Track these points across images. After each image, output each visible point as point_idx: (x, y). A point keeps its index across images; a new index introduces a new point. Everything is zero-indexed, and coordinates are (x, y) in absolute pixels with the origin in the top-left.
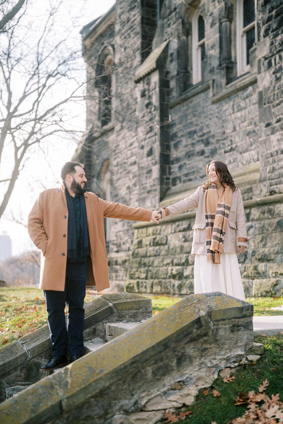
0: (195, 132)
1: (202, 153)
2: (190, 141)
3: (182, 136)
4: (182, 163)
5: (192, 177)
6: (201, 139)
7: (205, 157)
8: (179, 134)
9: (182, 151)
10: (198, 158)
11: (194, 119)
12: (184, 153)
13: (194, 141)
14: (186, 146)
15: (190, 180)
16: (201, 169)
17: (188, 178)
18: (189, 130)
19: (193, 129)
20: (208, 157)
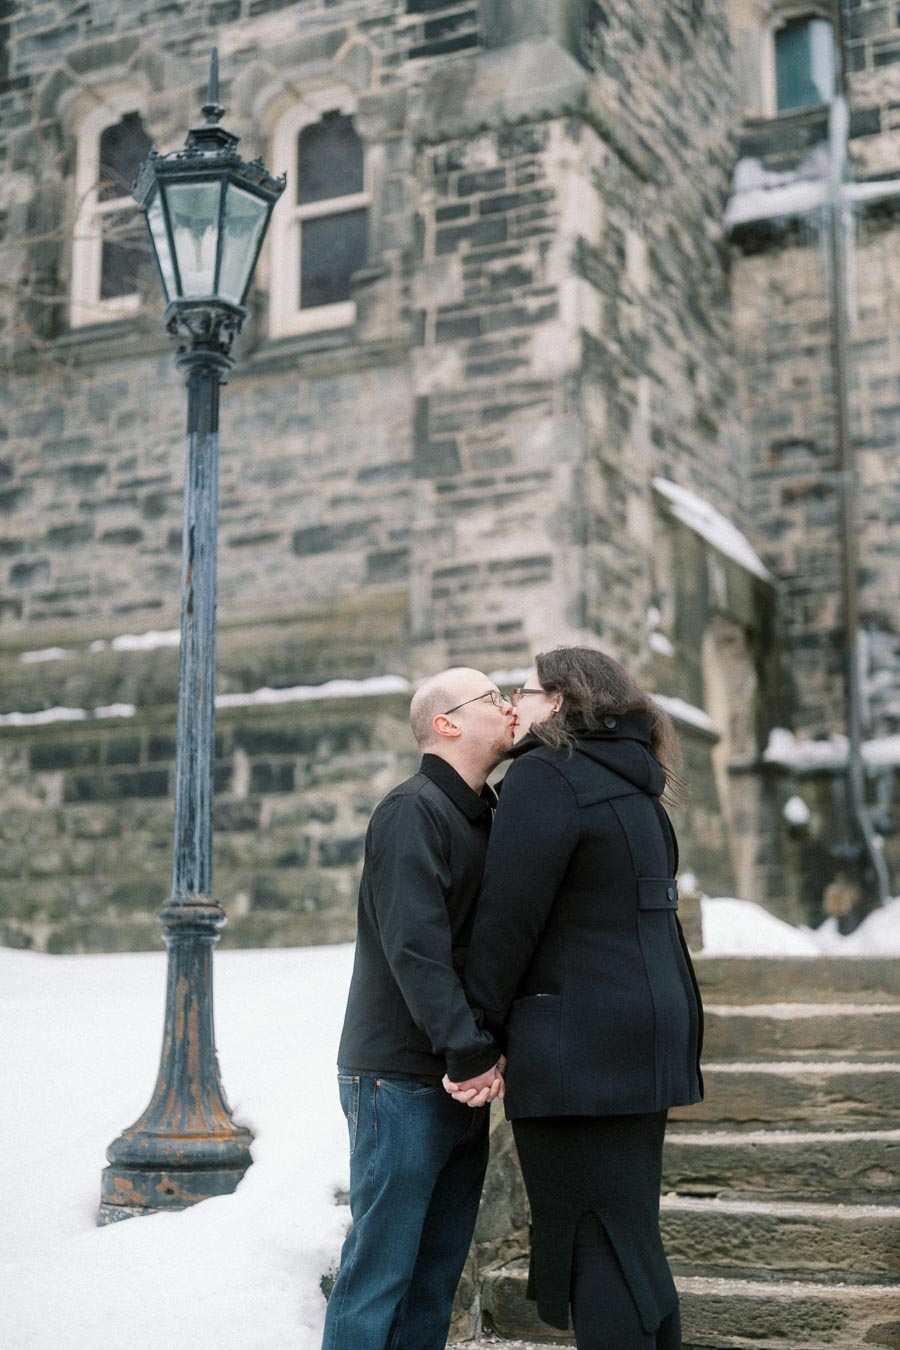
0: (99, 470)
1: (131, 536)
2: (72, 495)
3: (36, 475)
4: (27, 557)
5: (75, 604)
6: (125, 493)
7: (144, 552)
8: (22, 469)
9: (30, 521)
10: (108, 551)
11: (94, 430)
12: (42, 528)
13: (90, 497)
14: (54, 507)
15: (68, 614)
16: (124, 585)
17: (60, 605)
18: (68, 460)
19: (91, 458)
20: (156, 551)
